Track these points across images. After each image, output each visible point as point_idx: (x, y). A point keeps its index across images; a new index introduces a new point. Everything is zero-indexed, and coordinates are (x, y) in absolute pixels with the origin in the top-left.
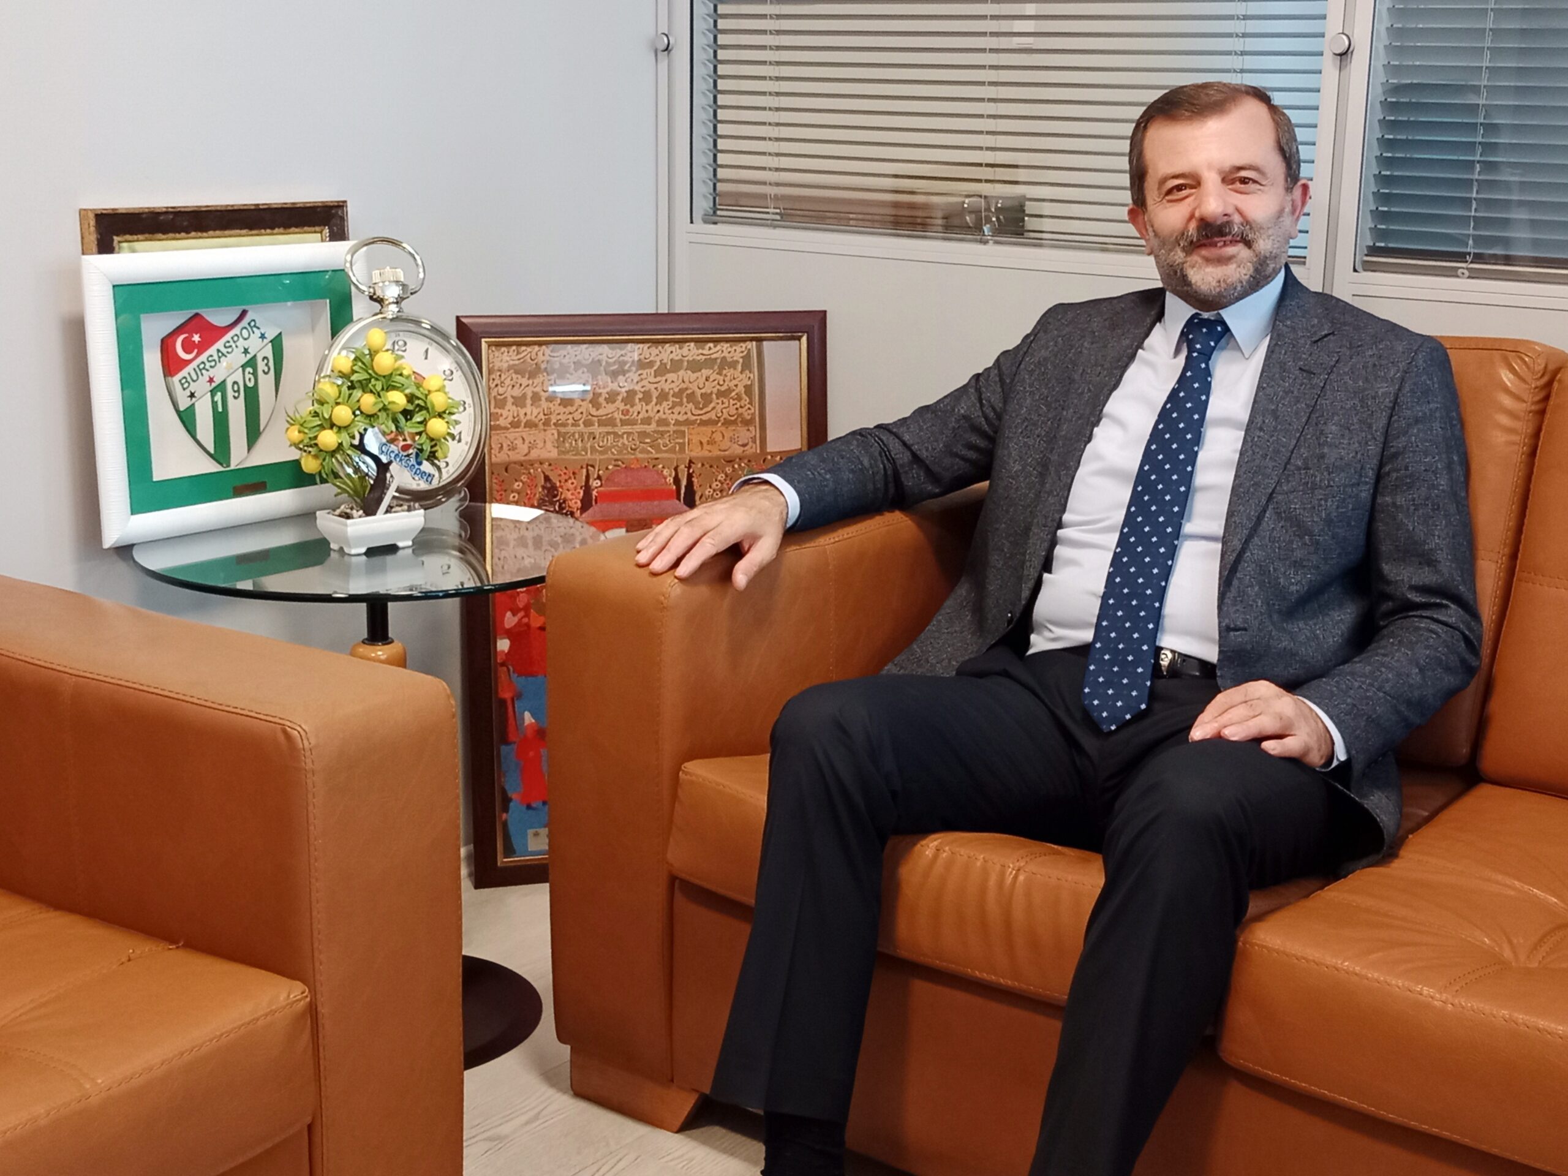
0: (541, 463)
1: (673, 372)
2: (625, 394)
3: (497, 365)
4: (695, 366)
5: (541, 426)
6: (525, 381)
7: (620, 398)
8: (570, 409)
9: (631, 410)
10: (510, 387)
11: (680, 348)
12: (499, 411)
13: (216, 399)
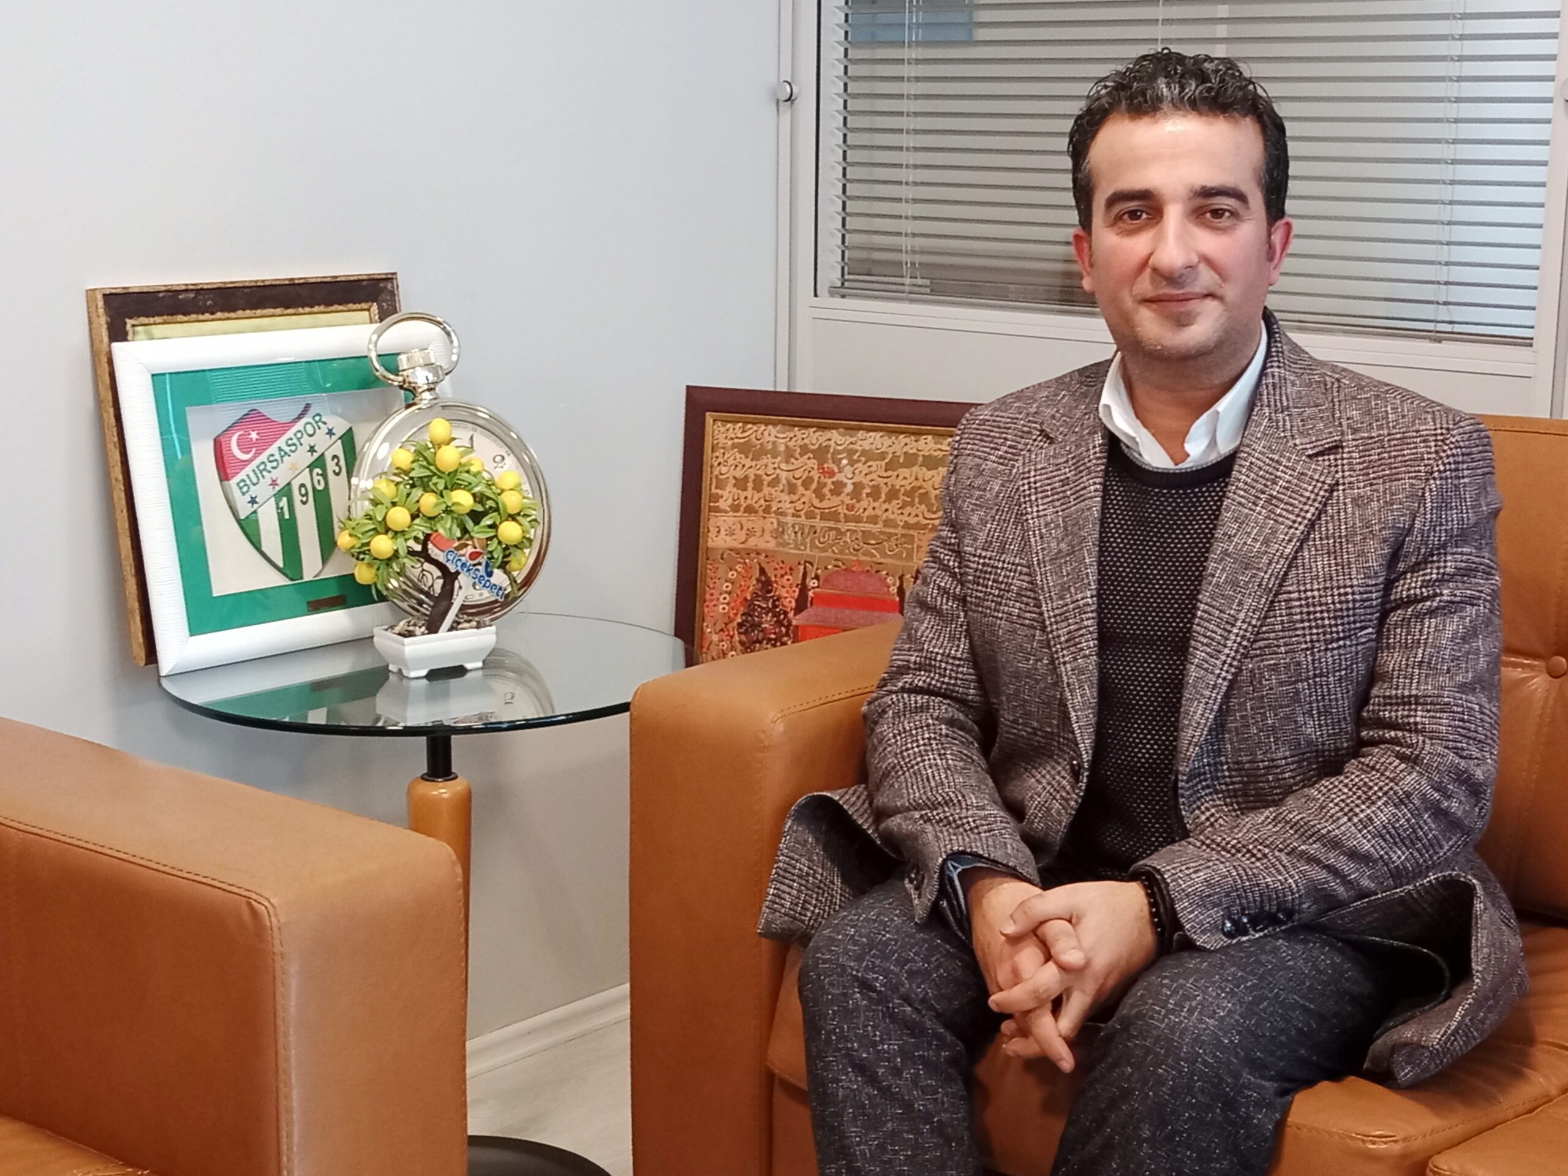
0: (758, 554)
2: (849, 488)
3: (722, 440)
4: (932, 463)
5: (761, 513)
6: (748, 462)
7: (846, 490)
8: (792, 497)
9: (857, 505)
10: (733, 467)
11: (916, 441)
12: (720, 492)
13: (281, 505)
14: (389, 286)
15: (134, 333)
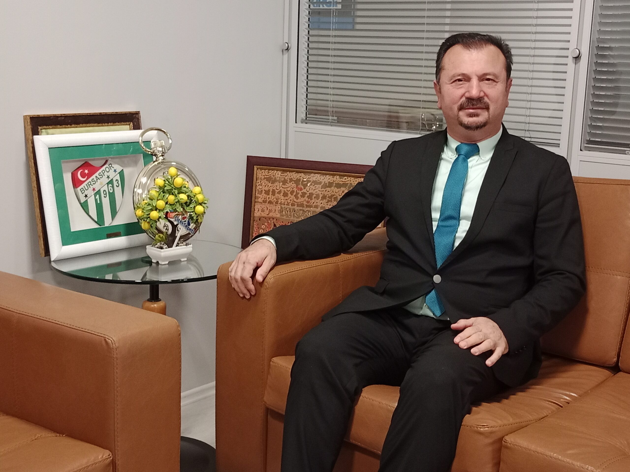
0: (273, 219)
1: (330, 187)
2: (309, 194)
3: (260, 176)
4: (339, 186)
5: (274, 204)
6: (270, 185)
7: (306, 196)
8: (286, 198)
9: (311, 201)
10: (264, 186)
11: (333, 177)
12: (259, 196)
13: (96, 198)
14: (137, 116)
15: (41, 132)
